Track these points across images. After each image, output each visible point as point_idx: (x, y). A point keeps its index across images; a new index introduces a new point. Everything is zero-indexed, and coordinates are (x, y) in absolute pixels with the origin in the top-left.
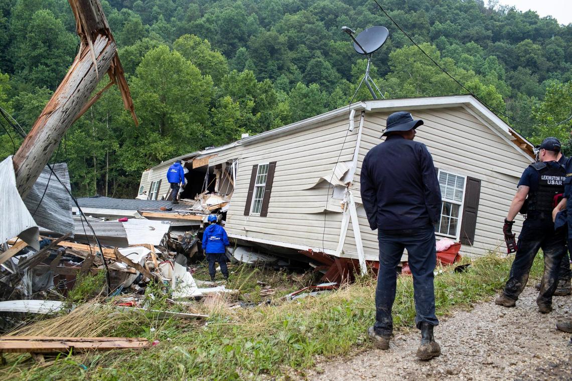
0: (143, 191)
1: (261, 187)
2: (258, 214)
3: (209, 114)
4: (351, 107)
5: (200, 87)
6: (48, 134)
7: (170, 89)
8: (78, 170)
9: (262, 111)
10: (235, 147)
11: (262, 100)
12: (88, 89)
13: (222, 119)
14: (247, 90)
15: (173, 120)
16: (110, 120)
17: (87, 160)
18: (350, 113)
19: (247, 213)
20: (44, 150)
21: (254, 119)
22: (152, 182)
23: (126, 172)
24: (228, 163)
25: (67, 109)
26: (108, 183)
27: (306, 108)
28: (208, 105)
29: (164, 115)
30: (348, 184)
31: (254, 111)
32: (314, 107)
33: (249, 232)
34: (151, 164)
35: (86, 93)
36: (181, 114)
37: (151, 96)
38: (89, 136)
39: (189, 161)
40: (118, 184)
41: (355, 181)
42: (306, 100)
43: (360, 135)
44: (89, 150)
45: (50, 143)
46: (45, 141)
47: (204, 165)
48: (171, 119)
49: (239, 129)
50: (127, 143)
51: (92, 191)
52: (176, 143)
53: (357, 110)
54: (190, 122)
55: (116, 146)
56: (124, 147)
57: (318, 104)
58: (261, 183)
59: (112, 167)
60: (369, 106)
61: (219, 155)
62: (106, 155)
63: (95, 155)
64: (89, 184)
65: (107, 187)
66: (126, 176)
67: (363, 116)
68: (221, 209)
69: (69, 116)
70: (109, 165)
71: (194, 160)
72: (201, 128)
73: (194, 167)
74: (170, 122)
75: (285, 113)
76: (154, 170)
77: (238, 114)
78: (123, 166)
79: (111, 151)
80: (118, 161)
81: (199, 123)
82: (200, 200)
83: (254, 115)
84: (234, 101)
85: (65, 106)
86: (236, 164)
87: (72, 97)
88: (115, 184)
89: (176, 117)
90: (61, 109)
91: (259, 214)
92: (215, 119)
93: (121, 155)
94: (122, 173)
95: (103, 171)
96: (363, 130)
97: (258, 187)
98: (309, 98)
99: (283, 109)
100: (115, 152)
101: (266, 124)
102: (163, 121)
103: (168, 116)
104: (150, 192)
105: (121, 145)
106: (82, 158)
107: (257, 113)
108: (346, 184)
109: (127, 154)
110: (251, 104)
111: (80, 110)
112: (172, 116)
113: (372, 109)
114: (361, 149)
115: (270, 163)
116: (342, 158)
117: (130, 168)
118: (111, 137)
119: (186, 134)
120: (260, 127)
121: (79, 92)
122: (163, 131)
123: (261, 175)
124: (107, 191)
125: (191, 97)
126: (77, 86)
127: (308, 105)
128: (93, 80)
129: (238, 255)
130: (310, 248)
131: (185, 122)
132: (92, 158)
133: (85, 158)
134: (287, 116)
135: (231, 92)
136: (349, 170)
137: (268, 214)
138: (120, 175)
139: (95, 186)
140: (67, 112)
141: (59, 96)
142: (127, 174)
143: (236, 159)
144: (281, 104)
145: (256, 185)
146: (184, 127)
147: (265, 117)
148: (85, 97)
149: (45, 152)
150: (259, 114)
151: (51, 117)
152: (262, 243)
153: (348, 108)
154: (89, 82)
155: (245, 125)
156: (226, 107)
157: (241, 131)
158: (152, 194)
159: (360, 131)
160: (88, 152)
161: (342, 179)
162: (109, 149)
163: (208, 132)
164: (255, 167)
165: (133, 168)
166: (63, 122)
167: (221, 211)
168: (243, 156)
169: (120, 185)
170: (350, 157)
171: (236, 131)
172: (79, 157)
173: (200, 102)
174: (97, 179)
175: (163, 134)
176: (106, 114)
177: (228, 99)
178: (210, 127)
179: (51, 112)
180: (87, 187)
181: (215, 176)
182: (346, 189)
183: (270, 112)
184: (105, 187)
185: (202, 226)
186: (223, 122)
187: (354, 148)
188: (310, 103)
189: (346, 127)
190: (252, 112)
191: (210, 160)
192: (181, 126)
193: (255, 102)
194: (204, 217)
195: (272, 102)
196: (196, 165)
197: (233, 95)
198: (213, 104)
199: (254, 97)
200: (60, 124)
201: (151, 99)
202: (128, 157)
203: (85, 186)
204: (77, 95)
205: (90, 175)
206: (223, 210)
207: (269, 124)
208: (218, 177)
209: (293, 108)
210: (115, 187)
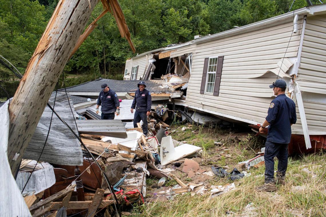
0: (128, 73)
1: (212, 74)
2: (211, 93)
3: (161, 19)
4: (295, 13)
5: (155, 4)
6: (42, 76)
7: (137, 7)
8: (88, 59)
9: (193, 16)
10: (189, 45)
11: (192, 8)
12: (81, 21)
13: (169, 22)
14: (183, 3)
15: (141, 25)
16: (104, 28)
17: (93, 52)
18: (294, 17)
19: (202, 92)
20: (40, 95)
21: (189, 21)
22: (133, 67)
23: (115, 58)
24: (185, 56)
25: (61, 46)
26: (106, 65)
27: (219, 12)
28: (160, 14)
29: (135, 23)
30: (293, 76)
31: (188, 16)
32: (224, 11)
33: (205, 106)
34: (129, 53)
35: (79, 25)
36: (144, 21)
37: (126, 11)
38: (93, 38)
39: (156, 54)
40: (111, 65)
41: (299, 74)
42: (218, 7)
43: (302, 36)
44: (93, 46)
45: (46, 86)
46: (40, 84)
47: (167, 57)
48: (139, 24)
49: (180, 28)
50: (115, 41)
51: (97, 71)
52: (143, 39)
53: (299, 15)
54: (150, 25)
55: (108, 42)
56: (113, 44)
57: (226, 9)
58: (212, 71)
59: (107, 55)
60: (312, 11)
61: (178, 50)
62: (103, 49)
63: (97, 49)
64: (95, 66)
65: (105, 68)
66: (116, 60)
67: (305, 20)
68: (181, 87)
69: (63, 53)
70: (106, 54)
71: (159, 53)
72: (157, 29)
73: (160, 58)
74: (138, 27)
75: (206, 15)
76: (133, 60)
77: (179, 18)
78: (113, 55)
79: (106, 46)
80: (110, 51)
81: (156, 26)
82: (165, 79)
83: (188, 19)
84: (176, 11)
85: (58, 43)
86: (191, 57)
87: (64, 31)
88: (109, 65)
89: (142, 23)
90: (54, 47)
91: (213, 93)
92: (165, 23)
93: (112, 48)
94: (113, 58)
95: (102, 59)
96: (305, 32)
97: (210, 74)
98: (220, 5)
99: (204, 13)
100: (108, 46)
101: (195, 23)
102: (135, 26)
103: (137, 23)
104: (132, 73)
105: (111, 42)
106: (90, 52)
107: (190, 17)
108: (291, 76)
109: (114, 48)
110: (186, 12)
111: (75, 44)
112: (140, 23)
113: (314, 13)
114: (304, 47)
115: (219, 57)
116: (287, 55)
117: (117, 56)
118: (105, 38)
119: (148, 33)
120: (192, 25)
121: (72, 25)
122: (135, 33)
123: (211, 65)
124: (105, 70)
125: (150, 10)
126: (68, 18)
127: (220, 10)
128: (86, 10)
129: (195, 118)
130: (259, 123)
131: (148, 25)
132: (95, 51)
133: (91, 52)
134: (207, 17)
135: (173, 5)
136: (293, 65)
137: (220, 94)
138: (112, 60)
139: (99, 67)
140: (61, 48)
141: (51, 31)
142: (116, 59)
143: (190, 54)
144: (203, 11)
145: (208, 73)
146: (147, 28)
147: (195, 19)
148: (79, 29)
149: (42, 96)
150: (191, 18)
151: (44, 57)
152: (216, 115)
153: (293, 14)
154: (81, 13)
155: (183, 25)
156: (171, 15)
157: (181, 29)
158: (133, 74)
159: (303, 33)
160: (93, 48)
161: (288, 72)
162: (105, 45)
163: (161, 31)
164: (206, 59)
165: (119, 56)
166: (58, 61)
167: (182, 89)
168: (196, 51)
169: (112, 66)
170: (294, 54)
171: (178, 29)
172: (88, 51)
173: (155, 14)
174: (99, 63)
175: (135, 35)
176: (101, 25)
177: (172, 9)
178: (162, 28)
179: (44, 51)
180: (94, 68)
181: (174, 63)
182: (291, 80)
183: (198, 16)
184: (104, 68)
185: (170, 100)
186: (170, 24)
187: (298, 47)
188: (221, 8)
189: (291, 29)
190: (187, 17)
191: (171, 54)
192: (145, 28)
193: (188, 10)
194: (171, 95)
195: (199, 9)
196: (161, 57)
197: (175, 7)
198: (163, 14)
199: (187, 7)
200: (54, 63)
201: (127, 13)
202: (116, 49)
203: (93, 67)
204: (70, 29)
205: (95, 61)
206: (184, 88)
207: (197, 23)
208: (176, 64)
209: (211, 12)
210: (110, 66)
